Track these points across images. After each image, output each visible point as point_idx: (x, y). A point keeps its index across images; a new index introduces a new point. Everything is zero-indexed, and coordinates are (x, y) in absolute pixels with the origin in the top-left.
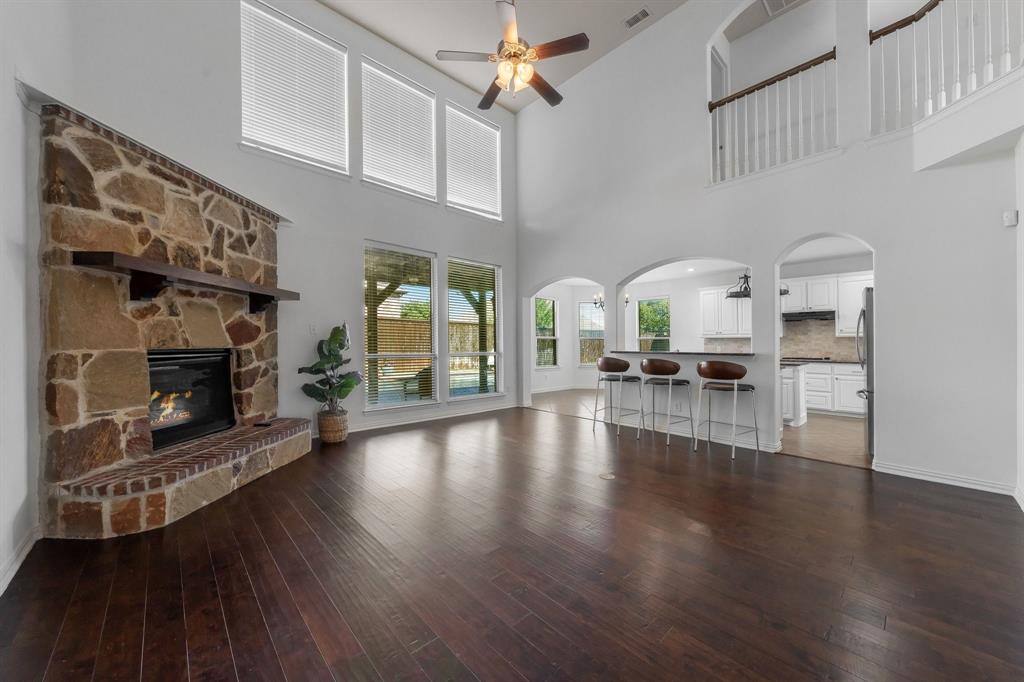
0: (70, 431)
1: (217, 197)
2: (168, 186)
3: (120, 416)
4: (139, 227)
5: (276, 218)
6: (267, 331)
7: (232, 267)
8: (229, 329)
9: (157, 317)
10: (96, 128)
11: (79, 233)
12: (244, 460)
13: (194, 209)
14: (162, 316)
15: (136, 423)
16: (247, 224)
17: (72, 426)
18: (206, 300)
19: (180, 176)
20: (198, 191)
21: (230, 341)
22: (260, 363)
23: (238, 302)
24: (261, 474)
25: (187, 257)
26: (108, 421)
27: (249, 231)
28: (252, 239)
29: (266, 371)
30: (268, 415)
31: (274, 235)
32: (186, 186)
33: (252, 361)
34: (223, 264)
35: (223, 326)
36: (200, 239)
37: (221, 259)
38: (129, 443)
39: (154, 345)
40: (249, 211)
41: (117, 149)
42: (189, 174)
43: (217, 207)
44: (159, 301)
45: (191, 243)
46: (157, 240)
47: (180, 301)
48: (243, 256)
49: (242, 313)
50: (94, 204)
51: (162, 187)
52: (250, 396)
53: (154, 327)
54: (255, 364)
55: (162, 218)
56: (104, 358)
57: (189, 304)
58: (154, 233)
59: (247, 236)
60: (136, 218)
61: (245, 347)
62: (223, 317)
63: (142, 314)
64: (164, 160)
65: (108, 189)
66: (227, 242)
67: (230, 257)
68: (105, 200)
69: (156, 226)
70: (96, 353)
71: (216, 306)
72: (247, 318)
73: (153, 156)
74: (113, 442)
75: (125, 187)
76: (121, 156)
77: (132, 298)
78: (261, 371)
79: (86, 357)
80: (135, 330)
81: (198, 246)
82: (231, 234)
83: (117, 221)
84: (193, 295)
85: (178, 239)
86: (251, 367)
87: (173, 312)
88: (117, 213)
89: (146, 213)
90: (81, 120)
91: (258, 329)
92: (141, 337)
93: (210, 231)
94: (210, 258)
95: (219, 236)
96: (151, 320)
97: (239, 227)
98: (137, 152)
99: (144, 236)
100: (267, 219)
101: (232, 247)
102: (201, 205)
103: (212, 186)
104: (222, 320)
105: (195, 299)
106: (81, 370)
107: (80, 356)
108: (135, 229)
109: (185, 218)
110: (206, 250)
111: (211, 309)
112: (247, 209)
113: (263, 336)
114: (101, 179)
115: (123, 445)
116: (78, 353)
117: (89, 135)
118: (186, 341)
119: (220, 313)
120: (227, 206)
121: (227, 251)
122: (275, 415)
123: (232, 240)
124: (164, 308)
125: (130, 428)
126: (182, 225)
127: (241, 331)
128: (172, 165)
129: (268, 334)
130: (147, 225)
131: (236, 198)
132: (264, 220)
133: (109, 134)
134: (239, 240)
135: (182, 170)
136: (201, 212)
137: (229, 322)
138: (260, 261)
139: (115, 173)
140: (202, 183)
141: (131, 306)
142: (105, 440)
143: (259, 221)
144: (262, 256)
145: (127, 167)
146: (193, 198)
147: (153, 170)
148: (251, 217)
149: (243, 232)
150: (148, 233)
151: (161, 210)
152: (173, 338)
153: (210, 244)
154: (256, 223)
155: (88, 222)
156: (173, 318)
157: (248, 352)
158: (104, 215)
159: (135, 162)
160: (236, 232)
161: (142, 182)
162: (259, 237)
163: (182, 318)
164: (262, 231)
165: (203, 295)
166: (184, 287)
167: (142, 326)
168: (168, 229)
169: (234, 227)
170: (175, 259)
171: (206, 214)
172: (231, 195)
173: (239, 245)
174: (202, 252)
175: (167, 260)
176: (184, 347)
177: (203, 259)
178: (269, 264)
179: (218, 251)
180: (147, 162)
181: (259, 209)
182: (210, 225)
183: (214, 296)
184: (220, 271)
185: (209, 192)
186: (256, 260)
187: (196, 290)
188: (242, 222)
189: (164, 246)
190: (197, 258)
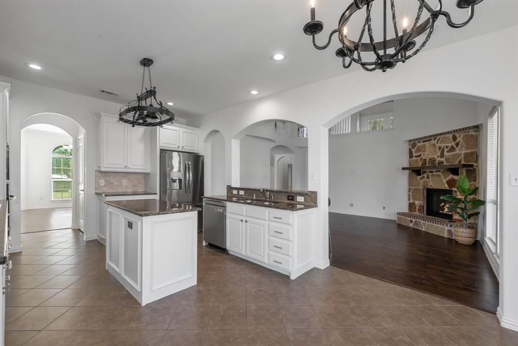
0: (410, 203)
1: (442, 136)
2: (426, 143)
3: (417, 203)
7: (447, 159)
8: (447, 182)
10: (413, 140)
11: (411, 164)
13: (434, 145)
14: (425, 179)
15: (420, 205)
16: (455, 138)
18: (437, 173)
19: (427, 139)
20: (435, 139)
21: (448, 187)
24: (420, 229)
25: (432, 161)
26: (414, 203)
27: (457, 141)
28: (457, 145)
32: (431, 140)
34: (444, 160)
35: (445, 181)
36: (436, 154)
37: (443, 157)
38: (418, 209)
39: (423, 187)
42: (431, 136)
43: (442, 140)
44: (425, 175)
45: (434, 156)
47: (430, 174)
48: (455, 153)
49: (451, 176)
51: (425, 145)
53: (423, 182)
55: (426, 153)
56: (415, 189)
57: (432, 175)
58: (424, 158)
60: (419, 156)
62: (444, 178)
63: (421, 179)
64: (425, 137)
65: (415, 152)
66: (446, 150)
68: (415, 154)
69: (424, 156)
70: (413, 188)
71: (441, 174)
73: (423, 138)
74: (415, 208)
75: (418, 149)
76: (417, 143)
80: (420, 183)
82: (447, 147)
84: (433, 172)
85: (429, 157)
87: (428, 178)
88: (416, 157)
89: (422, 153)
90: (411, 141)
92: (421, 185)
94: (440, 159)
95: (443, 150)
96: (423, 180)
97: (451, 142)
98: (419, 140)
100: (466, 131)
101: (447, 152)
103: (438, 135)
104: (443, 179)
105: (434, 173)
106: (411, 191)
108: (419, 159)
109: (431, 150)
110: (438, 156)
111: (439, 176)
112: (455, 133)
114: (414, 151)
116: (411, 188)
117: (413, 142)
118: (431, 186)
119: (442, 177)
120: (446, 137)
121: (446, 154)
123: (448, 149)
124: (426, 177)
125: (418, 206)
126: (431, 152)
127: (451, 183)
130: (422, 156)
131: (448, 133)
132: (464, 132)
133: (415, 140)
134: (452, 147)
135: (429, 137)
136: (436, 145)
137: (447, 180)
139: (416, 148)
140: (435, 136)
141: (419, 177)
143: (462, 135)
144: (464, 149)
145: (418, 145)
146: (434, 142)
147: (423, 142)
148: (457, 135)
149: (454, 144)
150: (422, 158)
151: (425, 151)
152: (427, 185)
153: (439, 155)
154: (460, 136)
155: (412, 161)
156: (428, 180)
158: (414, 158)
159: (419, 142)
160: (450, 145)
161: (421, 146)
162: (462, 141)
163: (430, 179)
164: (463, 138)
165: (436, 171)
166: (430, 170)
167: (421, 182)
168: (427, 155)
169: (448, 143)
170: (429, 162)
171: (439, 145)
172: (446, 133)
173: (452, 149)
174: (437, 157)
175: (426, 164)
176: (431, 188)
177: (437, 160)
178: (468, 151)
179: (442, 155)
180: (422, 140)
181: (460, 130)
182: (440, 148)
183: (439, 171)
184: (443, 162)
185: (438, 137)
186: (460, 152)
187: (434, 170)
188: (452, 140)
189: (426, 160)
190: (435, 161)
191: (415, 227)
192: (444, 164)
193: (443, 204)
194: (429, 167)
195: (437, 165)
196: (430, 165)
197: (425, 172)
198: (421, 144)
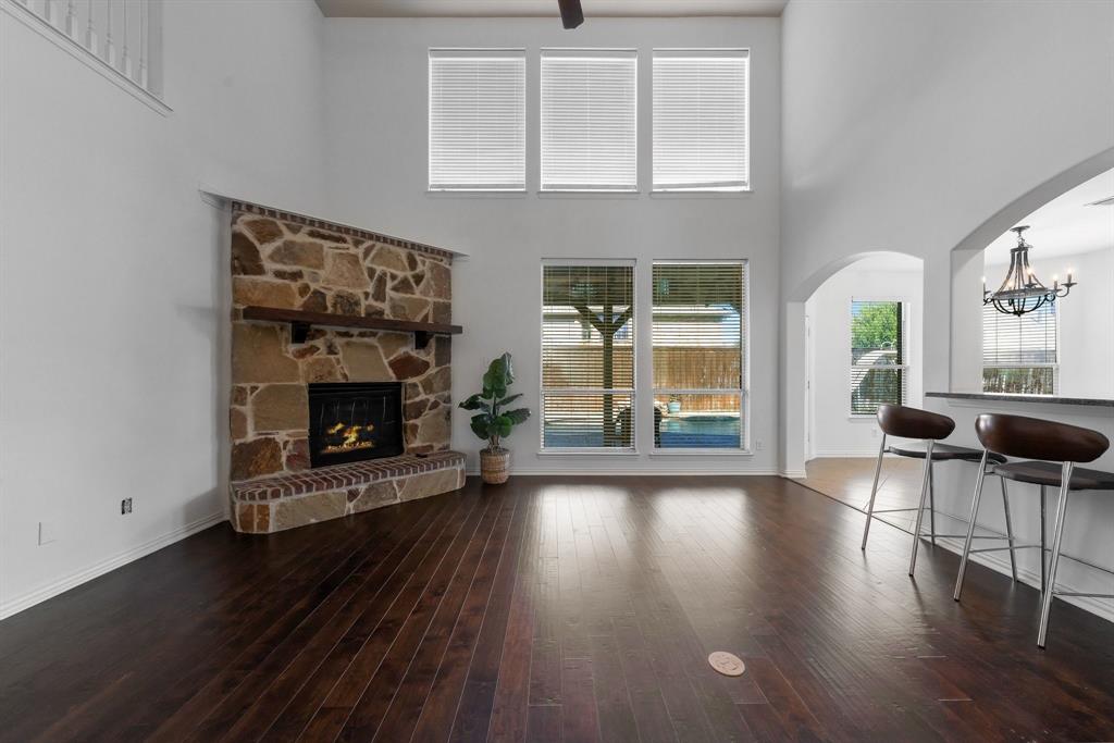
0: (241, 444)
1: (379, 245)
2: (327, 244)
3: (281, 436)
4: (300, 283)
5: (450, 256)
6: (437, 365)
7: (393, 308)
8: (392, 364)
9: (315, 356)
10: (262, 210)
11: (249, 295)
12: (363, 487)
13: (354, 260)
14: (322, 354)
15: (296, 443)
16: (413, 263)
17: (242, 441)
18: (366, 340)
19: (337, 234)
20: (357, 243)
21: (393, 375)
22: (427, 397)
23: (403, 340)
24: (385, 503)
25: (348, 301)
26: (270, 439)
27: (417, 271)
28: (419, 279)
29: (435, 405)
30: (437, 446)
31: (447, 272)
32: (345, 241)
33: (418, 395)
34: (385, 307)
35: (386, 362)
36: (361, 286)
37: (383, 301)
38: (289, 459)
39: (312, 379)
40: (415, 253)
41: (280, 223)
42: (347, 230)
43: (379, 255)
44: (319, 343)
45: (351, 291)
46: (316, 292)
47: (339, 342)
48: (409, 296)
49: (408, 349)
50: (260, 270)
51: (321, 247)
52: (415, 427)
53: (311, 365)
54: (422, 397)
55: (322, 273)
56: (268, 389)
57: (348, 344)
58: (313, 286)
59: (414, 277)
60: (296, 276)
61: (411, 380)
62: (385, 354)
63: (301, 354)
64: (322, 224)
65: (272, 257)
66: (389, 284)
67: (391, 299)
68: (269, 266)
69: (316, 280)
70: (262, 386)
71: (377, 344)
72: (414, 354)
73: (312, 222)
74: (275, 456)
75: (288, 252)
76: (284, 228)
77: (293, 342)
78: (429, 404)
79: (254, 389)
80: (296, 367)
81: (359, 293)
82: (393, 277)
83: (279, 281)
84: (352, 336)
85: (336, 288)
86: (417, 399)
87: (331, 350)
88: (279, 274)
89: (305, 270)
90: (250, 207)
91: (426, 365)
92: (300, 372)
93: (371, 277)
94: (371, 301)
95: (381, 281)
96: (310, 359)
97: (404, 269)
98: (296, 221)
99: (304, 290)
100: (438, 257)
101: (395, 289)
102: (361, 256)
103: (371, 236)
104: (384, 358)
105: (354, 339)
106: (250, 399)
107: (249, 387)
108: (295, 286)
109: (344, 269)
110: (367, 294)
111: (372, 347)
112: (413, 252)
113: (432, 370)
114: (266, 250)
115: (284, 459)
116: (247, 386)
117: (257, 217)
118: (345, 376)
119: (381, 351)
120: (390, 252)
121: (389, 293)
122: (448, 447)
123: (396, 282)
124: (323, 349)
125: (290, 447)
126: (341, 276)
127: (405, 366)
128: (330, 226)
129: (439, 368)
130: (306, 280)
131: (399, 243)
132: (434, 259)
133: (272, 213)
134: (405, 282)
135: (339, 229)
136: (361, 261)
137: (392, 358)
138: (429, 299)
139: (278, 243)
140: (360, 236)
141: (293, 348)
142: (268, 454)
143: (428, 261)
144: (432, 293)
145: (288, 236)
146: (353, 250)
147: (312, 234)
148: (418, 258)
149: (409, 274)
150: (307, 287)
151: (320, 266)
152: (330, 373)
153: (370, 289)
154: (424, 263)
155: (255, 285)
156: (332, 357)
157: (415, 385)
158: (269, 278)
159: (295, 231)
160: (400, 274)
161: (302, 246)
162: (428, 275)
163: (340, 356)
164: (432, 270)
165: (362, 335)
166: (342, 329)
167: (302, 364)
168: (328, 281)
169: (398, 270)
170: (334, 305)
171: (367, 263)
172: (392, 242)
173: (404, 286)
174: (362, 297)
175: (326, 308)
176: (342, 381)
177: (364, 303)
178: (441, 300)
179: (379, 295)
180: (307, 229)
181: (427, 249)
182: (371, 272)
183: (374, 335)
184: (381, 313)
185: (370, 243)
186: (424, 298)
187: (355, 331)
188: (407, 264)
189: (323, 296)
190: (357, 303)
191: (370, 506)
192: (386, 317)
193: (339, 426)
194: (332, 320)
195: (363, 315)
196: (340, 312)
197: (322, 333)
198: (302, 238)
